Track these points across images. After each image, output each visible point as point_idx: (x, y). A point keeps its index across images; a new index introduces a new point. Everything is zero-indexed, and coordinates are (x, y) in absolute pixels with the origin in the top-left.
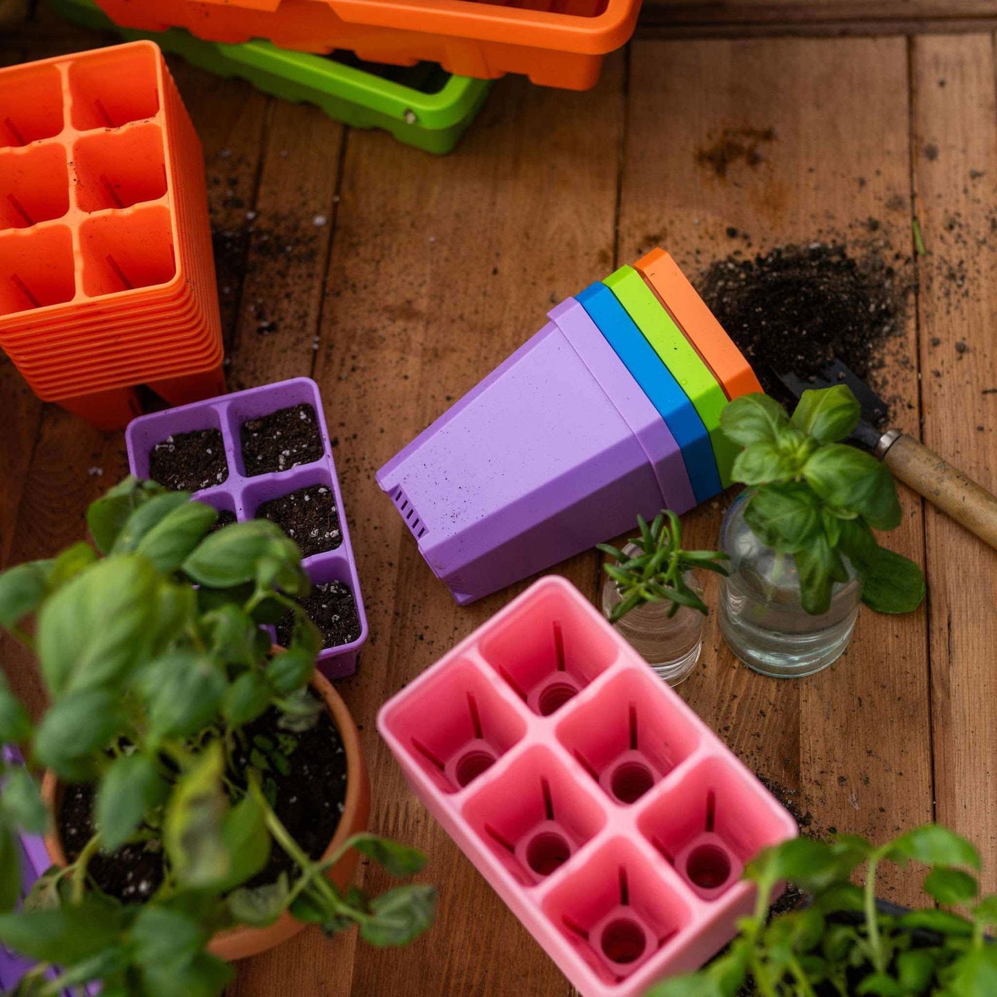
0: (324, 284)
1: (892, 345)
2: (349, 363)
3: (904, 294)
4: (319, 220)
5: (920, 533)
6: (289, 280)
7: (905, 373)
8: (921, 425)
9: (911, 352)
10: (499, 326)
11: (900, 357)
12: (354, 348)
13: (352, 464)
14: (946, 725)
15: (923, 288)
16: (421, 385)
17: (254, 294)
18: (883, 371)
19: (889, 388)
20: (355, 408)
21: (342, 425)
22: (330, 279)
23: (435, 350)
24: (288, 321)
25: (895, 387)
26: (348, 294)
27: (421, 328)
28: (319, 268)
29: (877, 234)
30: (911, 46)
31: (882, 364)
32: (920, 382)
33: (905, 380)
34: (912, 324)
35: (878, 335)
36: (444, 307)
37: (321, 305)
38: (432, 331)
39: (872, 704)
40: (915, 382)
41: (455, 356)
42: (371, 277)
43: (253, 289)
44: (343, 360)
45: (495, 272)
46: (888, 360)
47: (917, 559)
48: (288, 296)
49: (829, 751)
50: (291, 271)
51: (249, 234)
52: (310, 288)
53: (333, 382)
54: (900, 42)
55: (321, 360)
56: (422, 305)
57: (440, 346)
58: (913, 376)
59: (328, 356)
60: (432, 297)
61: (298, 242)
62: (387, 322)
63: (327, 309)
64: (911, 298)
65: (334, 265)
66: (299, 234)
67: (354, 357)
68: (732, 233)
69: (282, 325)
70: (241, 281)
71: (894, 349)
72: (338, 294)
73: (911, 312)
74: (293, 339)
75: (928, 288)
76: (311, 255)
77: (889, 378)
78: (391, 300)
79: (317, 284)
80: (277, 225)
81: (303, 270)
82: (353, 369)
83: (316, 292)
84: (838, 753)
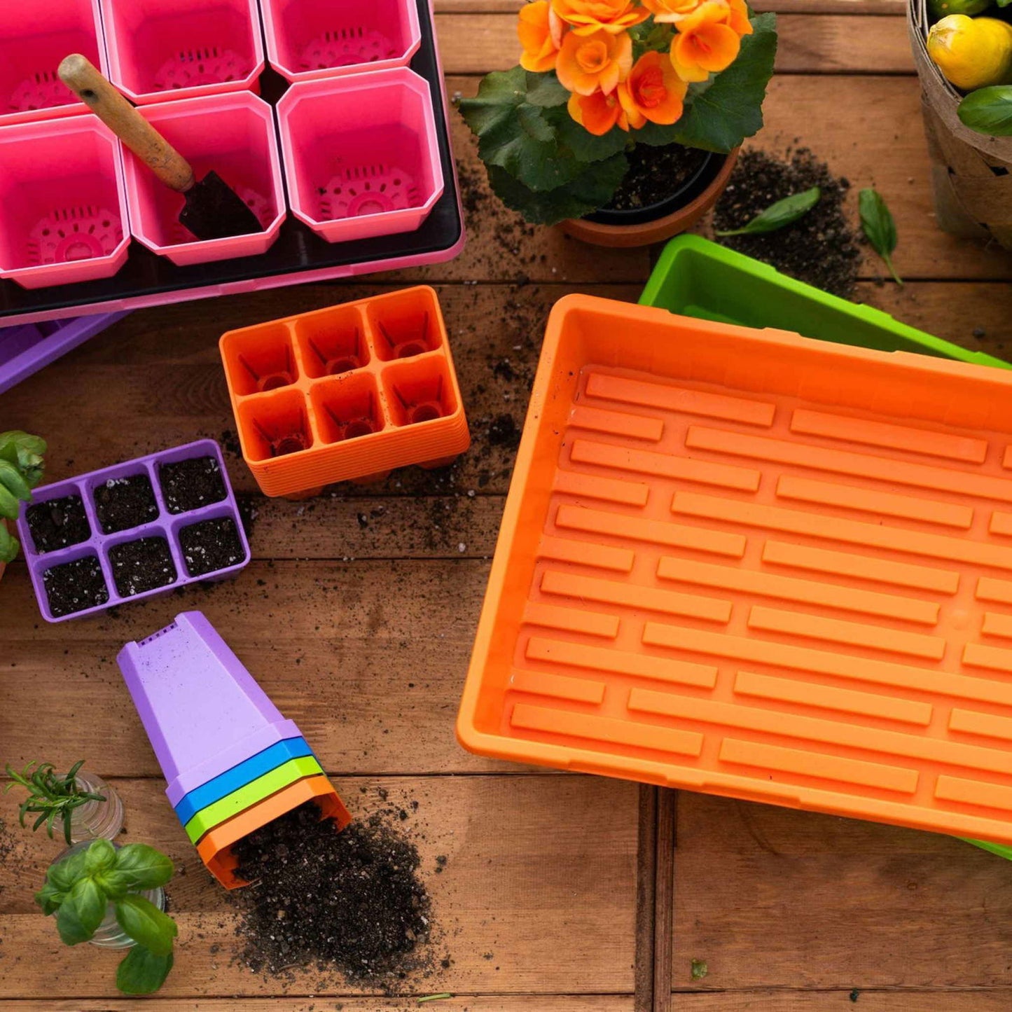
0: (406, 558)
1: (338, 976)
2: (331, 585)
3: (383, 986)
4: (462, 547)
5: (182, 994)
6: (408, 531)
7: (314, 986)
8: (269, 997)
9: (331, 990)
10: (361, 692)
11: (328, 982)
12: (345, 588)
13: (243, 598)
14: (39, 1007)
15: (388, 1000)
16: (311, 640)
17: (395, 506)
18: (317, 971)
19: (301, 974)
20: (290, 594)
21: (277, 587)
22: (410, 562)
23: (342, 647)
24: (371, 535)
25: (302, 978)
26: (394, 577)
27: (361, 635)
28: (419, 553)
29: (439, 967)
30: (626, 995)
31: (321, 969)
32: (307, 997)
33: (308, 986)
34: (357, 991)
35: (346, 967)
36: (380, 651)
37: (385, 559)
38: (360, 644)
39: (54, 961)
40: (306, 993)
41: (336, 663)
42: (409, 592)
43: (400, 505)
44: (334, 580)
45: (411, 685)
46: (325, 974)
47: (162, 992)
48: (393, 532)
49: (20, 933)
50: (416, 532)
51: (453, 495)
52: (400, 548)
53: (315, 576)
54: (630, 987)
55: (334, 564)
56: (383, 634)
57: (345, 650)
58: (312, 991)
59: (338, 569)
60: (390, 641)
61: (445, 533)
62: (367, 609)
63: (381, 563)
64: (381, 992)
65: (421, 564)
66: (452, 533)
67: (335, 588)
68: (442, 861)
69: (366, 530)
70: (408, 495)
71: (335, 979)
72: (394, 569)
73: (368, 991)
74: (352, 540)
75: (388, 1003)
76: (431, 544)
77: (310, 974)
78: (387, 609)
79: (404, 553)
80: (462, 515)
81: (416, 540)
82: (324, 589)
83: (397, 553)
84: (19, 939)
